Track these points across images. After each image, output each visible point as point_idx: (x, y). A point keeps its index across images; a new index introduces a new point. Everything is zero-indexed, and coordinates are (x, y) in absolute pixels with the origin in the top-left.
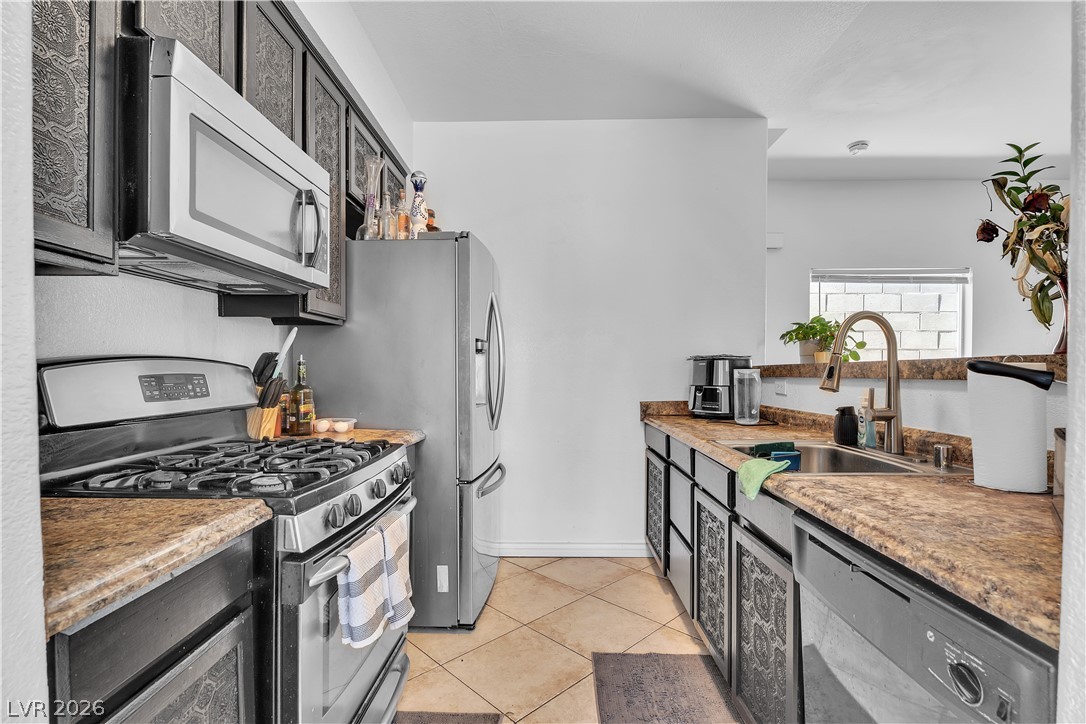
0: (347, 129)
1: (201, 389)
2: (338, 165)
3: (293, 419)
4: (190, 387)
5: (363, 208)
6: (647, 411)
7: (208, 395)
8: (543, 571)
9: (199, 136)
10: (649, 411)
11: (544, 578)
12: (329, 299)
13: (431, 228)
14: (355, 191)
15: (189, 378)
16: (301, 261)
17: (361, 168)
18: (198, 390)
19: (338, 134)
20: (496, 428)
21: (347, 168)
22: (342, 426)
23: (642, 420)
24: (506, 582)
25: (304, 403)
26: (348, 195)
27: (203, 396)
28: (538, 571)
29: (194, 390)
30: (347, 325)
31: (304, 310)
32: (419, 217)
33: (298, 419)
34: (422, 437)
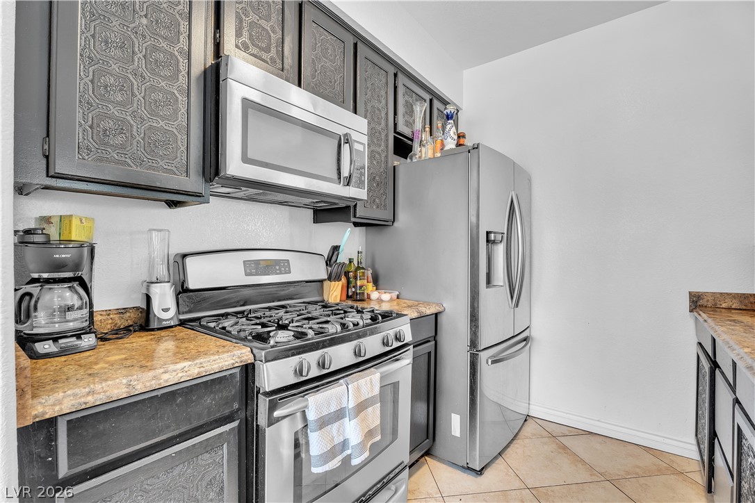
0: (395, 88)
1: (285, 269)
2: (387, 114)
3: (353, 290)
4: (277, 268)
5: (412, 140)
6: (697, 302)
7: (290, 273)
8: (566, 441)
9: (250, 111)
10: (701, 302)
11: (565, 448)
12: (378, 207)
13: (459, 145)
14: (402, 128)
15: (277, 262)
16: (340, 182)
17: (410, 112)
18: (283, 269)
19: (386, 93)
20: (517, 305)
21: (395, 114)
22: (386, 297)
23: (691, 311)
24: (527, 441)
25: (360, 279)
26: (395, 132)
27: (286, 273)
28: (563, 440)
29: (280, 269)
30: (395, 224)
31: (355, 216)
32: (449, 140)
33: (356, 290)
34: (440, 310)
